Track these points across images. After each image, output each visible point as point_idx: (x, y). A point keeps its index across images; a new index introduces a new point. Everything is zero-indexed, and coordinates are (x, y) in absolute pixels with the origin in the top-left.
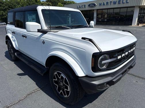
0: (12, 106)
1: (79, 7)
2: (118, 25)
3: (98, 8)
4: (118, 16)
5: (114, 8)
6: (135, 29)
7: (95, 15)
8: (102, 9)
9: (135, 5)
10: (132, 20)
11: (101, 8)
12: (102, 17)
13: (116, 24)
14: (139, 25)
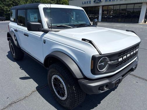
0: (18, 101)
1: (84, 3)
2: (124, 22)
3: (104, 5)
4: (125, 12)
5: (120, 5)
6: (141, 26)
7: (100, 12)
8: (108, 6)
9: (142, 2)
10: (138, 17)
11: (106, 4)
12: (108, 14)
13: (122, 21)
14: (146, 23)
